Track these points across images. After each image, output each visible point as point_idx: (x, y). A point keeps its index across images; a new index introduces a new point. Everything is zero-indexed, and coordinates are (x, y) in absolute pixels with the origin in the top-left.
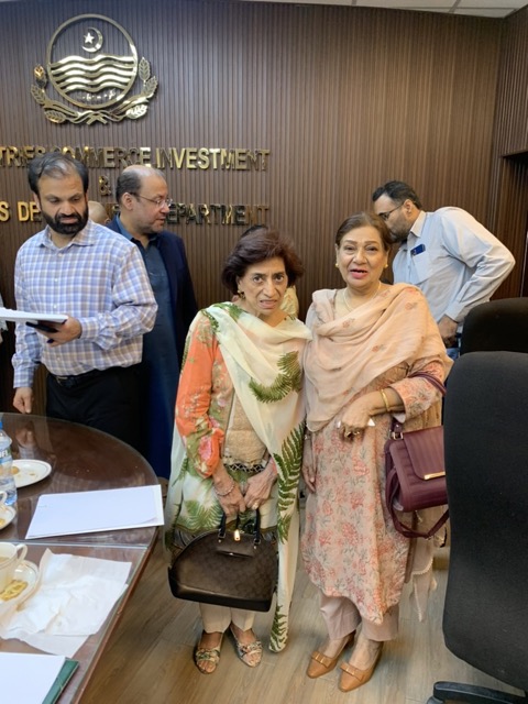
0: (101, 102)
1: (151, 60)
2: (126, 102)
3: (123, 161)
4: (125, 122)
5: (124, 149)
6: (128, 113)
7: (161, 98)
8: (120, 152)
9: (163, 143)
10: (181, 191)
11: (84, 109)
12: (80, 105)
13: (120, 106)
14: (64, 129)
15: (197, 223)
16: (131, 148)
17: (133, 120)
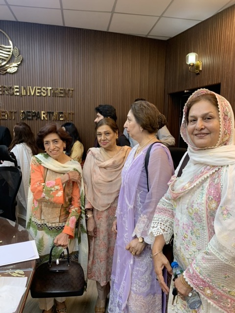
1: (19, 48)
2: (7, 65)
3: (6, 91)
4: (7, 74)
5: (6, 86)
6: (8, 70)
7: (24, 64)
8: (4, 87)
9: (25, 84)
10: (34, 106)
13: (5, 67)
15: (41, 120)
16: (9, 86)
17: (10, 73)
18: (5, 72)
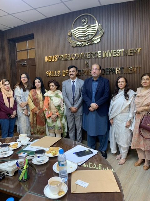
0: (87, 39)
1: (102, 24)
2: (94, 39)
3: (93, 56)
4: (93, 44)
7: (105, 36)
8: (92, 53)
9: (105, 49)
10: (111, 64)
11: (82, 42)
12: (81, 41)
13: (92, 40)
14: (75, 48)
15: (116, 74)
16: (95, 52)
17: (96, 43)
18: (92, 43)
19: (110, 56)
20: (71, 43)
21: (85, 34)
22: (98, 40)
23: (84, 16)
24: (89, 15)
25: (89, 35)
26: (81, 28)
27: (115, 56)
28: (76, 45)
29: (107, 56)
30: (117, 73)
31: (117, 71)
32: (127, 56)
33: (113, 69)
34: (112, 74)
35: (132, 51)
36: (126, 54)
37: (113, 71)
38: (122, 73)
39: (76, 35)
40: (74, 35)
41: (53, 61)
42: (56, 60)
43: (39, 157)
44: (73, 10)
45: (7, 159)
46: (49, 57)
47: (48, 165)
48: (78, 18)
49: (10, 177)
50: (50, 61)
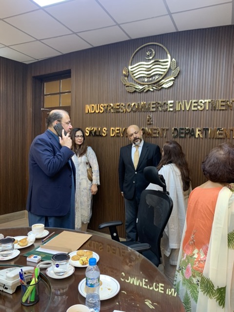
0: (152, 81)
1: (177, 59)
2: (163, 80)
3: (159, 108)
4: (162, 90)
5: (160, 102)
6: (163, 86)
7: (181, 77)
8: (158, 104)
9: (180, 98)
10: (188, 122)
11: (143, 85)
12: (142, 83)
13: (161, 82)
14: (133, 95)
15: (195, 138)
16: (164, 102)
17: (165, 88)
18: (160, 87)
19: (188, 109)
20: (127, 86)
21: (150, 74)
22: (170, 83)
23: (150, 46)
24: (158, 45)
25: (156, 74)
26: (144, 65)
27: (196, 109)
28: (134, 89)
29: (183, 109)
30: (197, 137)
31: (198, 132)
32: (215, 110)
33: (191, 129)
34: (190, 137)
35: (224, 104)
36: (213, 108)
37: (191, 133)
38: (206, 137)
39: (135, 75)
40: (133, 74)
41: (97, 112)
42: (102, 111)
43: (57, 266)
44: (133, 37)
45: (8, 264)
46: (92, 105)
47: (72, 281)
48: (140, 49)
49: (8, 296)
50: (93, 112)
